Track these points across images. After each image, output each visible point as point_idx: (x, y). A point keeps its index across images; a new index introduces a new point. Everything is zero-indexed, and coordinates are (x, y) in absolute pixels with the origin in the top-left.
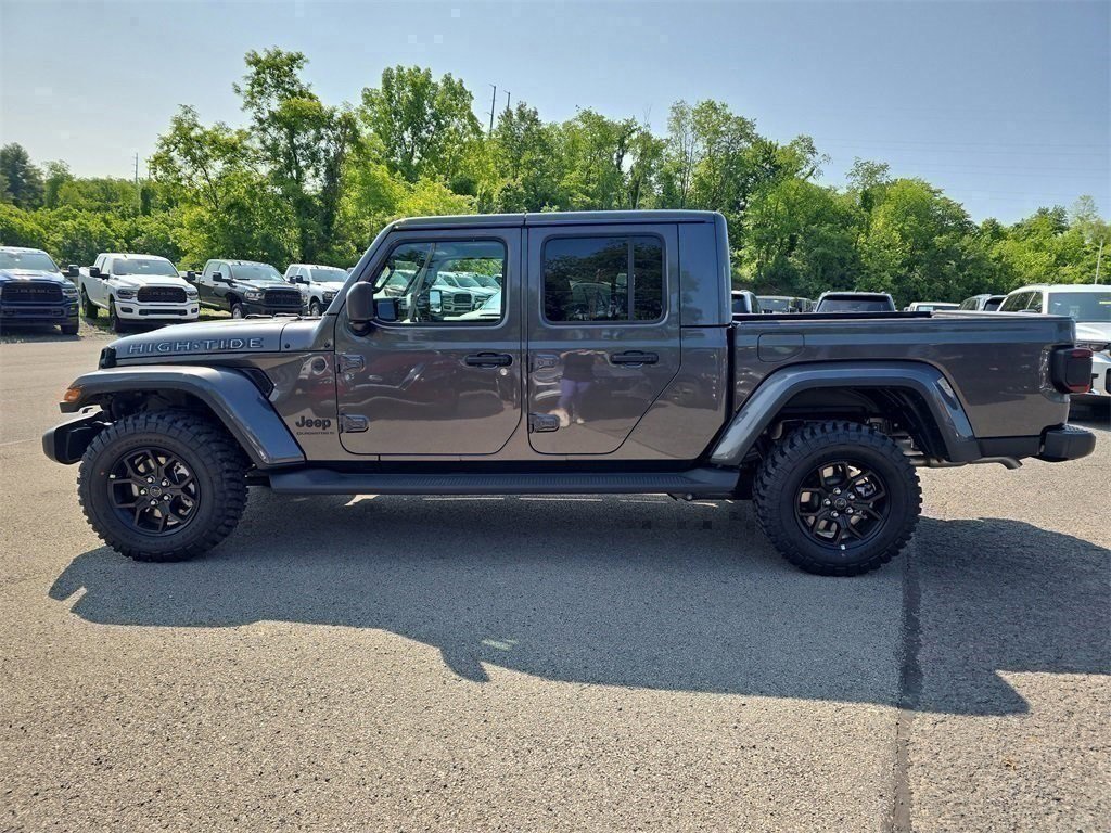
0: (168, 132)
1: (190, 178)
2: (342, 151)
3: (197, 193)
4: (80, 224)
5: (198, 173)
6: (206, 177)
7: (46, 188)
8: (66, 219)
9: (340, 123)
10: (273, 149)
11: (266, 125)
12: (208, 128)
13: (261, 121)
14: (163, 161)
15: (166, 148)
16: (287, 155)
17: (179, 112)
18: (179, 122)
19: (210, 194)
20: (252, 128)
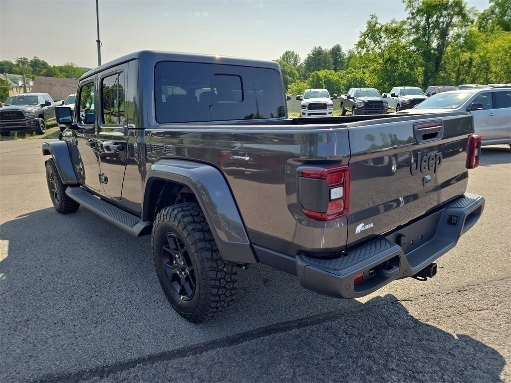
0: (364, 29)
1: (373, 49)
2: (451, 21)
3: (376, 56)
4: (354, 75)
5: (377, 46)
6: (380, 48)
7: (346, 61)
8: (349, 73)
9: (452, 5)
10: (417, 27)
11: (415, 15)
12: (384, 23)
13: (413, 14)
14: (362, 44)
15: (363, 37)
16: (424, 29)
17: (369, 19)
18: (369, 23)
19: (381, 55)
20: (408, 19)
